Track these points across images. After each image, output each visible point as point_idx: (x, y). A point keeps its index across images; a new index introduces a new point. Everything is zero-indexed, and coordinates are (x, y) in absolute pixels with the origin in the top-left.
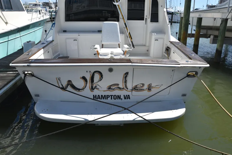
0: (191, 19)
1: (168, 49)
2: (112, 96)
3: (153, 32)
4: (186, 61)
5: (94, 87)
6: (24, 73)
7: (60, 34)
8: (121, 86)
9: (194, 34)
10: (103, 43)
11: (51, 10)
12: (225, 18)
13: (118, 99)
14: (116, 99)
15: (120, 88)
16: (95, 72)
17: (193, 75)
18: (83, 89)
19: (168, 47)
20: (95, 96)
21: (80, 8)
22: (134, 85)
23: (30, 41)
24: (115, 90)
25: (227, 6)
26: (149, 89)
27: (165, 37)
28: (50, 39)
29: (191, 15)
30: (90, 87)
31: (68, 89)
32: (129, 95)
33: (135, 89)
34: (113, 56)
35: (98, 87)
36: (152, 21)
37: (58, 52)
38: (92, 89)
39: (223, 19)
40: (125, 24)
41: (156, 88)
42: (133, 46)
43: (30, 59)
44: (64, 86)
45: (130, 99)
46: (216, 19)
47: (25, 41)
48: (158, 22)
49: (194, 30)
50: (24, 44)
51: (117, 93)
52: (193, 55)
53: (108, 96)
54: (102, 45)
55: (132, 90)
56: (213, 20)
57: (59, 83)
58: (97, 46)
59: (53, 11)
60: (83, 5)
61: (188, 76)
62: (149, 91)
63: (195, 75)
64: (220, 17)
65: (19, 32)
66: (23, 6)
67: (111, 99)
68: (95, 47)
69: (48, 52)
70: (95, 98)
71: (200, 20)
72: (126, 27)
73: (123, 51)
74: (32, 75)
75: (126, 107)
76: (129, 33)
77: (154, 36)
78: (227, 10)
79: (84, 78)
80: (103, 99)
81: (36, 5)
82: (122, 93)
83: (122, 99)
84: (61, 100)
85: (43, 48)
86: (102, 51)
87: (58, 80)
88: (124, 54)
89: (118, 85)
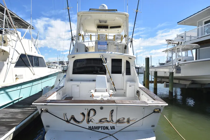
0: (150, 72)
1: (138, 92)
2: (102, 127)
3: (128, 81)
4: (152, 102)
5: (89, 120)
6: (41, 109)
7: (68, 82)
8: (108, 120)
9: (153, 81)
10: (96, 89)
11: (64, 66)
12: (171, 71)
13: (106, 129)
14: (105, 129)
15: (108, 121)
16: (91, 109)
17: (158, 111)
18: (82, 122)
19: (138, 91)
20: (90, 127)
21: (81, 65)
22: (118, 119)
23: (48, 86)
24: (104, 122)
25: (172, 64)
26: (128, 121)
27: (136, 84)
28: (62, 85)
29: (150, 70)
30: (87, 121)
31: (70, 122)
32: (114, 127)
33: (118, 121)
34: (102, 97)
35: (92, 120)
36: (127, 74)
37: (66, 93)
38: (88, 121)
39: (170, 72)
40: (110, 76)
41: (133, 121)
42: (115, 90)
43: (47, 99)
44: (68, 120)
45: (115, 129)
46: (166, 72)
47: (45, 86)
48: (130, 75)
49: (153, 78)
50: (44, 88)
51: (105, 124)
52: (156, 97)
53: (99, 127)
54: (96, 90)
55: (116, 122)
56: (164, 73)
57: (65, 117)
58: (93, 91)
59: (65, 66)
60: (83, 63)
61: (154, 112)
62: (128, 123)
63: (159, 111)
64: (168, 71)
65: (41, 80)
66: (46, 64)
67: (102, 129)
68: (91, 91)
69: (60, 94)
70: (90, 128)
71: (156, 73)
72: (111, 78)
73: (109, 94)
74: (47, 111)
75: (111, 134)
76: (113, 82)
77: (129, 83)
78: (172, 67)
79: (83, 114)
80: (96, 129)
81: (55, 63)
82: (109, 125)
83: (109, 129)
84: (65, 130)
85: (57, 91)
86: (95, 94)
87: (65, 115)
88: (110, 96)
89: (106, 119)
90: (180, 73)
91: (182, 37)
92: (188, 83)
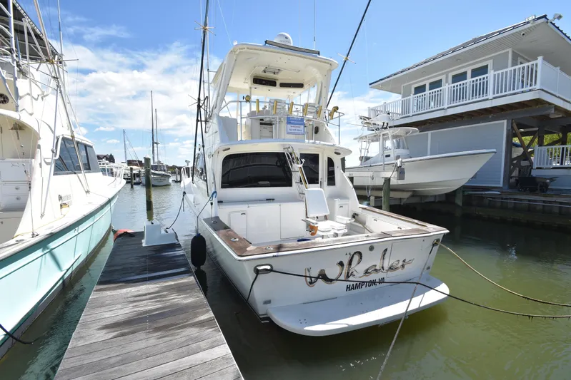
2: (367, 282)
5: (349, 274)
6: (256, 269)
8: (378, 268)
14: (371, 285)
15: (376, 270)
16: (355, 253)
18: (337, 279)
19: (356, 214)
20: (349, 287)
22: (390, 264)
24: (372, 273)
26: (403, 266)
27: (349, 202)
30: (345, 275)
32: (384, 278)
33: (391, 268)
35: (355, 273)
36: (329, 184)
38: (348, 277)
39: (386, 178)
41: (409, 263)
45: (384, 283)
48: (335, 185)
51: (373, 277)
53: (363, 283)
55: (388, 270)
61: (433, 244)
62: (403, 269)
67: (366, 286)
70: (348, 290)
77: (338, 202)
78: (382, 168)
79: (341, 264)
82: (378, 277)
83: (376, 284)
87: (307, 272)
89: (375, 266)
90: (403, 179)
91: (389, 114)
92: (405, 195)
